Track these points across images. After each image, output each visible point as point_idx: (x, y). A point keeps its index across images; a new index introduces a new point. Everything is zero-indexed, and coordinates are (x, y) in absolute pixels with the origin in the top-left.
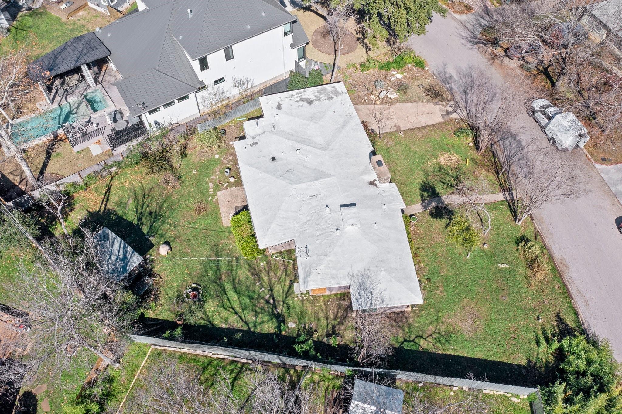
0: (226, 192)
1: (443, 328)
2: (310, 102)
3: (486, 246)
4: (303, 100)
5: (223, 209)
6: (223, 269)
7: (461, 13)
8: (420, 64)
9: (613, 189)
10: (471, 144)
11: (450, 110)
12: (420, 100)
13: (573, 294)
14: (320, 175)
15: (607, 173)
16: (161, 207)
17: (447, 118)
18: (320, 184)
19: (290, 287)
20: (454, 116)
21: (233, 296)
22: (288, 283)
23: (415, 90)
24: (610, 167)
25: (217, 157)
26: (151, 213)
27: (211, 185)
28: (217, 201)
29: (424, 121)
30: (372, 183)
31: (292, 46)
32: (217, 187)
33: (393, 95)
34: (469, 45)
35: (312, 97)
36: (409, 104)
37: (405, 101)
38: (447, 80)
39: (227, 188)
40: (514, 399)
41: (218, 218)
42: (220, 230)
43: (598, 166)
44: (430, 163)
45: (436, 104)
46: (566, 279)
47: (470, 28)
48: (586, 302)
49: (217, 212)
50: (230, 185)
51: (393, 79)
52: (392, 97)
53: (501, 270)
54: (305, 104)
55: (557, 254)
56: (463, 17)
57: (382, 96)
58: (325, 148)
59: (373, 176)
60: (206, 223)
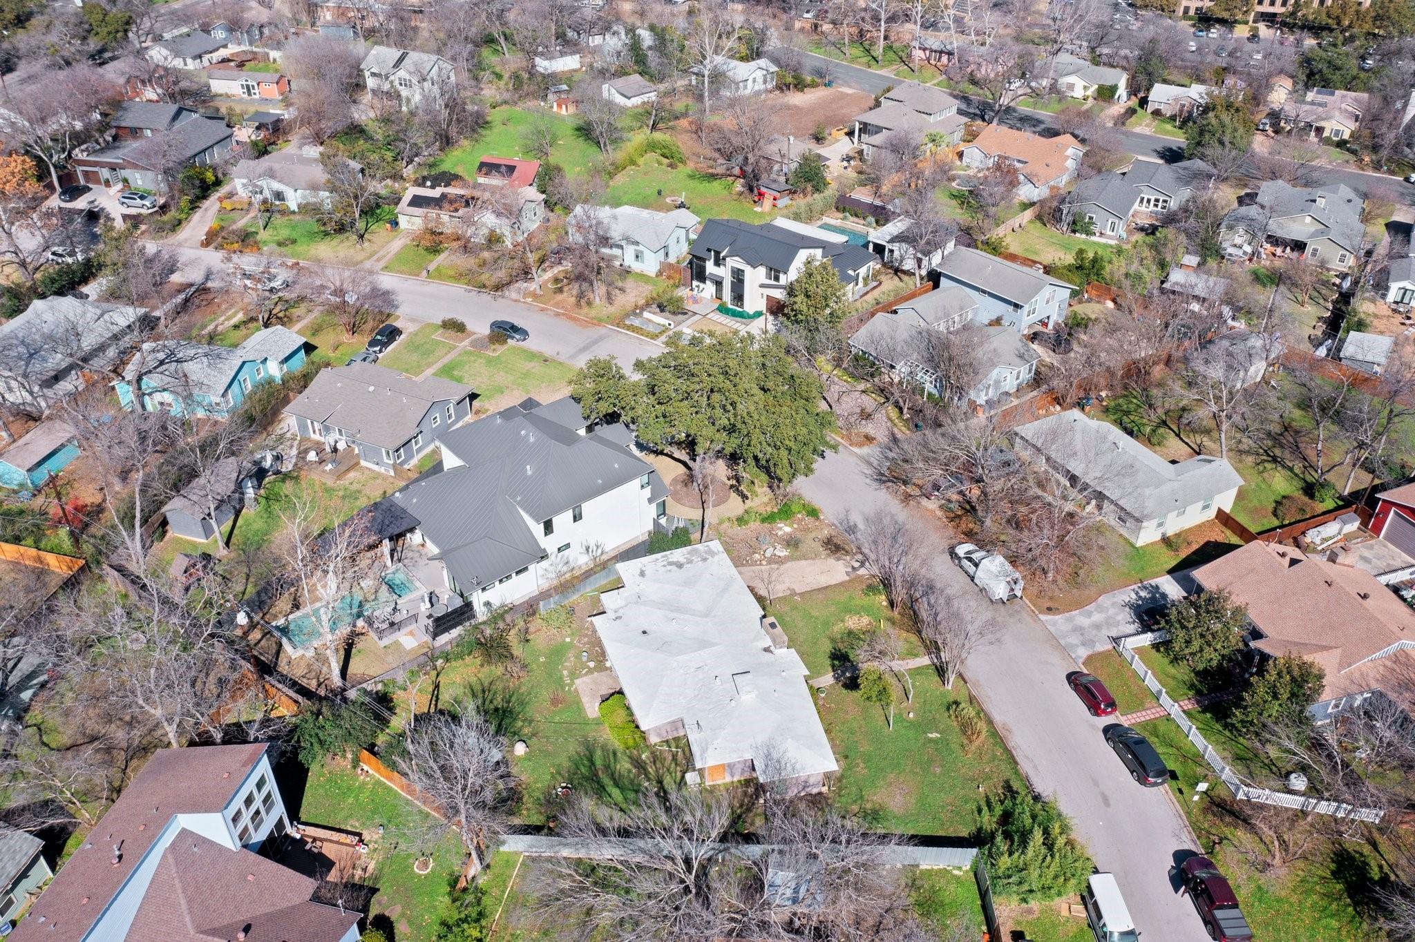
0: (586, 679)
1: (869, 806)
2: (680, 566)
3: (911, 715)
4: (671, 564)
5: (585, 700)
6: (599, 762)
7: (861, 445)
8: (813, 513)
9: (1063, 642)
10: (885, 603)
11: (857, 565)
12: (817, 556)
13: (1018, 759)
14: (703, 644)
15: (1055, 624)
16: (508, 702)
17: (853, 576)
18: (704, 654)
19: (683, 777)
20: (862, 571)
21: (615, 792)
22: (679, 774)
23: (811, 543)
24: (1057, 617)
25: (568, 640)
26: (497, 710)
27: (565, 673)
28: (576, 690)
29: (824, 581)
30: (767, 650)
31: (650, 501)
32: (574, 675)
33: (782, 552)
34: (876, 485)
35: (682, 560)
36: (803, 562)
37: (798, 559)
38: (852, 529)
39: (586, 674)
40: (956, 872)
41: (580, 709)
42: (586, 722)
43: (1043, 617)
44: (836, 628)
45: (838, 559)
46: (1010, 745)
47: (875, 463)
48: (1035, 767)
49: (578, 703)
50: (591, 671)
51: (780, 533)
52: (782, 554)
53: (931, 740)
54: (674, 568)
55: (998, 718)
56: (865, 450)
57: (768, 554)
58: (706, 616)
59: (768, 642)
60: (565, 716)
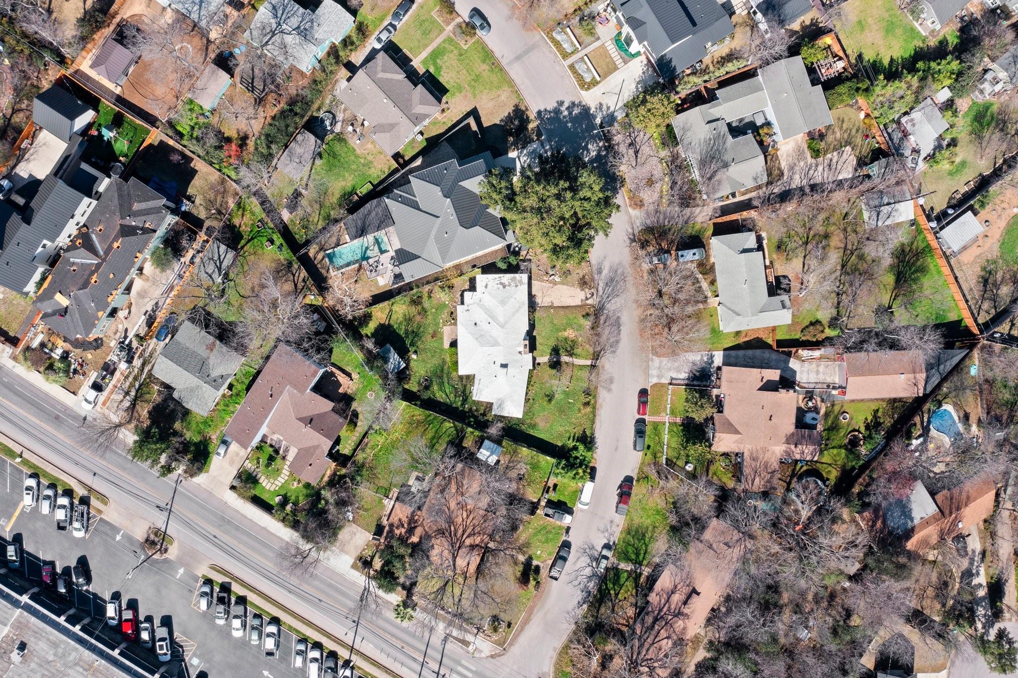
0: (448, 327)
1: (534, 422)
2: (504, 285)
5: (445, 338)
7: (635, 207)
9: (650, 373)
11: (588, 296)
12: (573, 286)
13: (596, 421)
14: (496, 344)
15: (653, 361)
17: (584, 302)
18: (494, 349)
20: (590, 301)
21: (447, 385)
24: (657, 358)
25: (447, 302)
26: (413, 332)
27: (441, 321)
28: (443, 332)
29: (569, 302)
30: (520, 353)
32: (444, 323)
33: (557, 279)
34: (627, 242)
35: (507, 282)
36: (565, 287)
37: (564, 284)
38: (600, 272)
39: (449, 325)
41: (442, 343)
42: (442, 352)
43: (651, 356)
44: (560, 334)
45: (582, 290)
46: (598, 412)
47: (635, 224)
48: (601, 425)
49: (442, 339)
50: (451, 324)
54: (502, 286)
56: (635, 214)
57: (551, 278)
58: (502, 327)
59: (522, 348)
60: (436, 345)
